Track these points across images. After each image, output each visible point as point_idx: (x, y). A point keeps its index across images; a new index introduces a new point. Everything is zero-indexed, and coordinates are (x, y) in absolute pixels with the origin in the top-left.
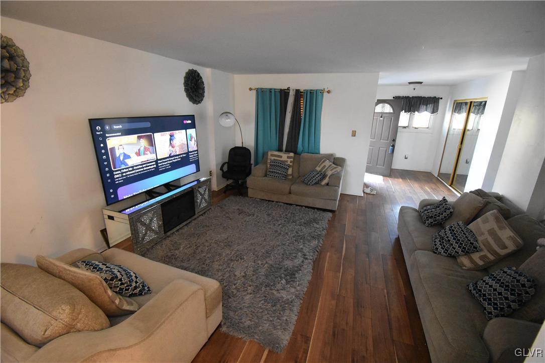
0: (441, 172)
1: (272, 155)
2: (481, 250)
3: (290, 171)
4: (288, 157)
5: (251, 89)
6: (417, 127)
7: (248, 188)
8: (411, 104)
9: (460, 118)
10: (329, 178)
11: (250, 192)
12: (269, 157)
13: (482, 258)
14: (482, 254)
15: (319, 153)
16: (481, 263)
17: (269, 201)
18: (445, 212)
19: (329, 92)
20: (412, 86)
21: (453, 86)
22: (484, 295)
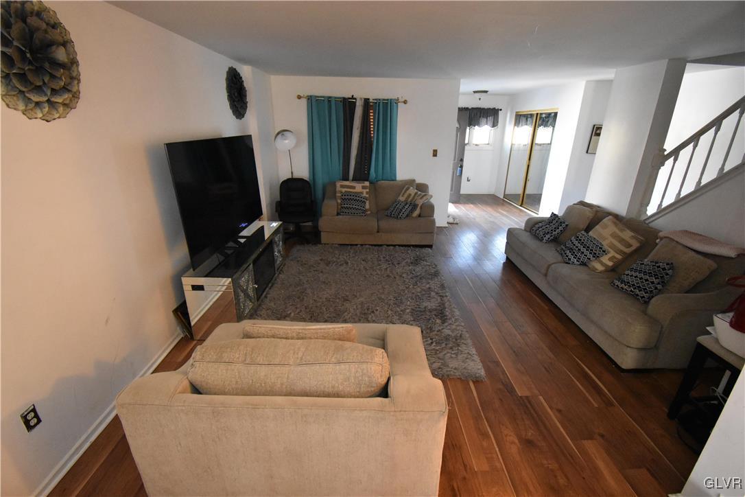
0: (506, 193)
1: (342, 186)
2: (609, 252)
3: (367, 206)
4: (364, 188)
5: (299, 97)
6: (477, 143)
7: (320, 232)
8: (472, 116)
9: (525, 131)
10: (421, 208)
11: (324, 238)
12: (338, 188)
13: (610, 259)
14: (610, 255)
15: (395, 180)
16: (610, 264)
17: (351, 245)
18: (561, 225)
19: (405, 102)
20: (478, 95)
21: (513, 97)
22: (633, 285)
